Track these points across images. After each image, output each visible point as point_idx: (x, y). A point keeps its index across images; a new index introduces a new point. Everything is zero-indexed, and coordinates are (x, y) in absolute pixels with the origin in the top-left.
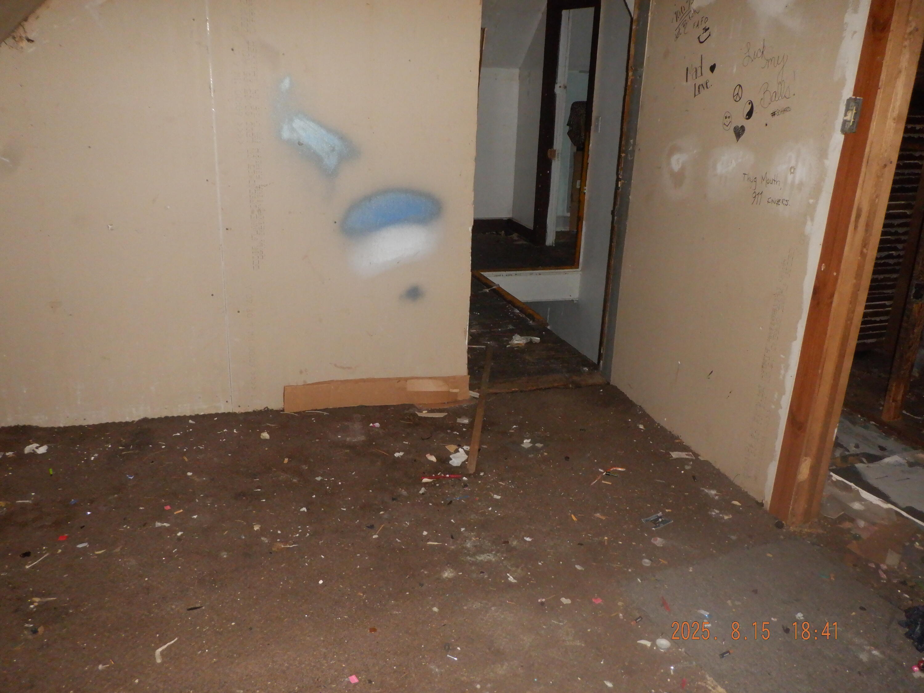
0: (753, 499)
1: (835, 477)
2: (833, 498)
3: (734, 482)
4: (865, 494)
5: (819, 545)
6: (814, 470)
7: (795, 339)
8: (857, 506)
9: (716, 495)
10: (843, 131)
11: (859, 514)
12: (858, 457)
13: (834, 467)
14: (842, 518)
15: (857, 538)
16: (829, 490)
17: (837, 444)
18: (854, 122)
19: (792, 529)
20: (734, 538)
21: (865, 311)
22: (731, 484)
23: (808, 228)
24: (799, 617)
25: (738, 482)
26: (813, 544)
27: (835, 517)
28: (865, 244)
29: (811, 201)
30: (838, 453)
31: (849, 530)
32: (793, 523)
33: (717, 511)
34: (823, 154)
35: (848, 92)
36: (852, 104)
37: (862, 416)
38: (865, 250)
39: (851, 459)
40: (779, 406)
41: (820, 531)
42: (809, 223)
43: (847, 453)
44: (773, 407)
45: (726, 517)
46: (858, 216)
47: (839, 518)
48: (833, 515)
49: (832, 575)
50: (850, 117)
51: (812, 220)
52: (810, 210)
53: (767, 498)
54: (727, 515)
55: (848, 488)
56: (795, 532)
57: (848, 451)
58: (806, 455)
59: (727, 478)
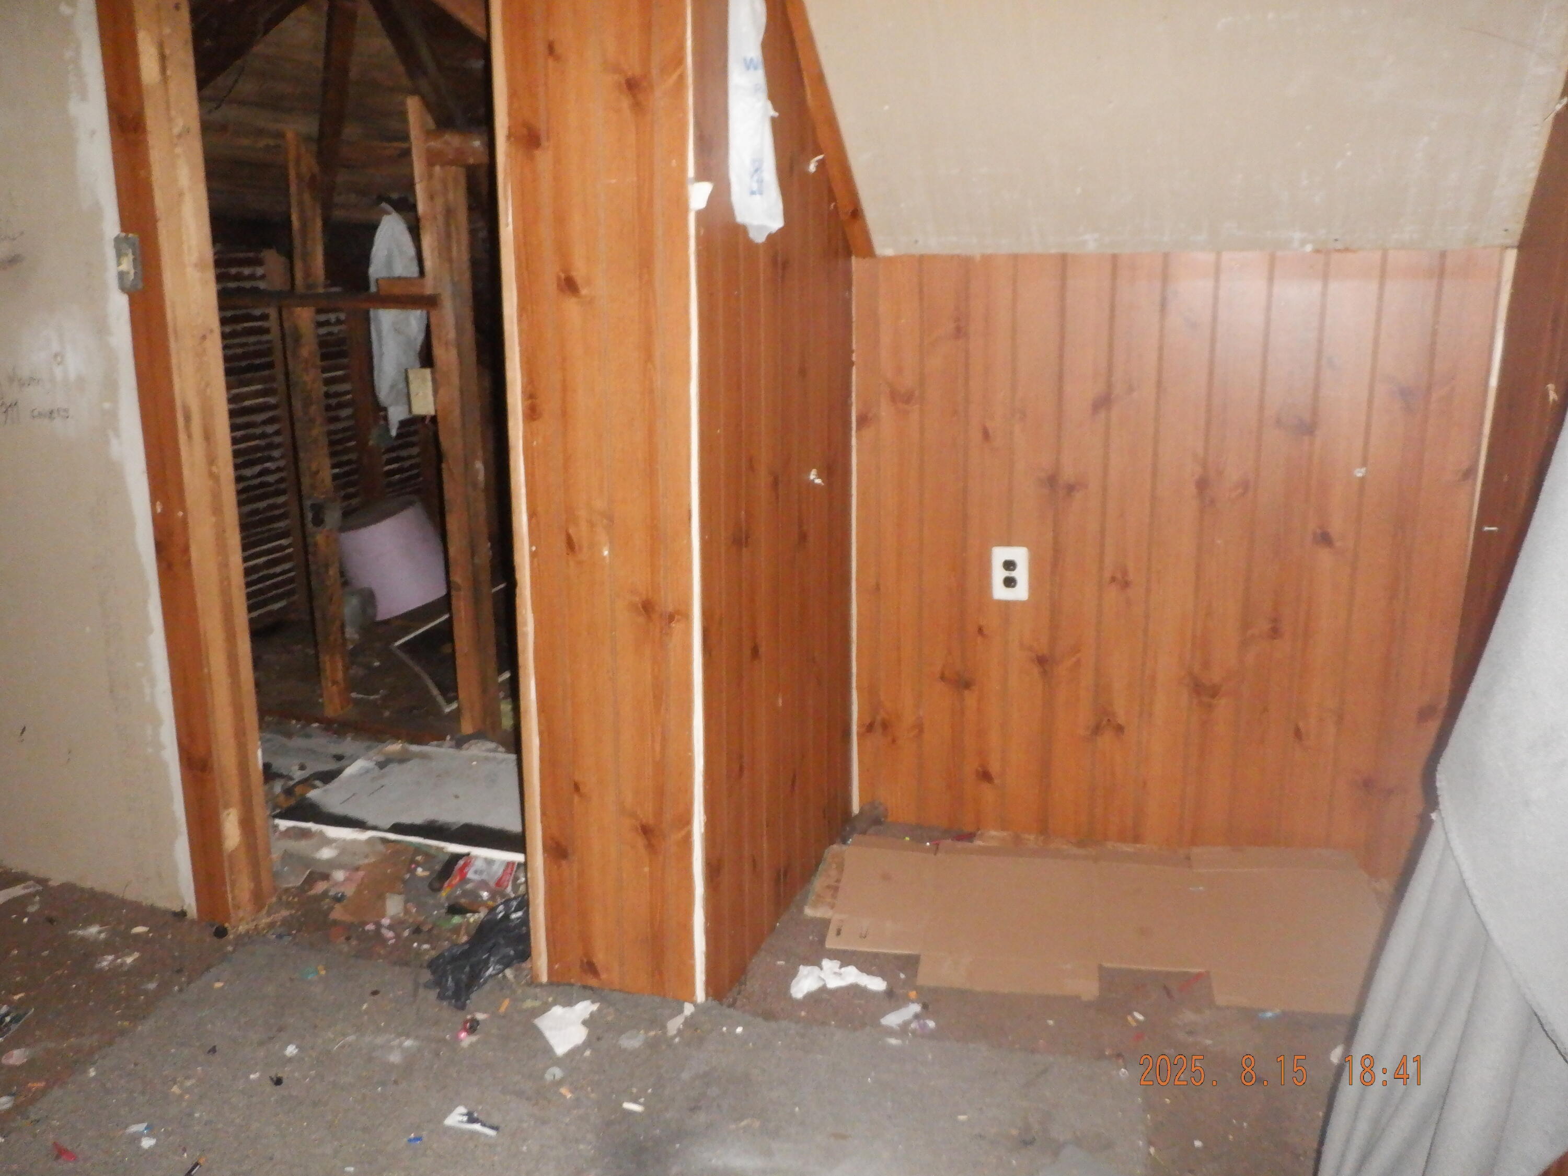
0: (165, 912)
1: (284, 824)
2: (287, 856)
3: (125, 898)
4: (333, 832)
5: (289, 935)
6: (247, 824)
7: (150, 631)
8: (326, 853)
9: (100, 932)
10: (123, 289)
11: (333, 864)
12: (307, 782)
13: (278, 811)
14: (311, 880)
15: (338, 899)
16: (278, 848)
17: (269, 774)
18: (135, 273)
19: (242, 929)
20: (152, 986)
21: (246, 565)
22: (123, 903)
23: (116, 449)
24: (291, 1052)
25: (131, 895)
26: (280, 937)
27: (299, 883)
28: (211, 460)
29: (107, 405)
30: (278, 787)
31: (325, 894)
32: (241, 920)
33: (110, 958)
34: (101, 328)
35: (111, 225)
36: (125, 245)
37: (298, 719)
38: (214, 469)
39: (298, 790)
40: (159, 746)
41: (285, 913)
42: (114, 442)
43: (291, 783)
44: (150, 750)
45: (129, 960)
46: (188, 419)
47: (305, 881)
48: (295, 881)
49: (320, 967)
50: (127, 264)
51: (118, 436)
52: (110, 419)
53: (188, 900)
54: (129, 955)
55: (305, 834)
56: (248, 932)
57: (291, 779)
58: (227, 806)
59: (110, 896)
